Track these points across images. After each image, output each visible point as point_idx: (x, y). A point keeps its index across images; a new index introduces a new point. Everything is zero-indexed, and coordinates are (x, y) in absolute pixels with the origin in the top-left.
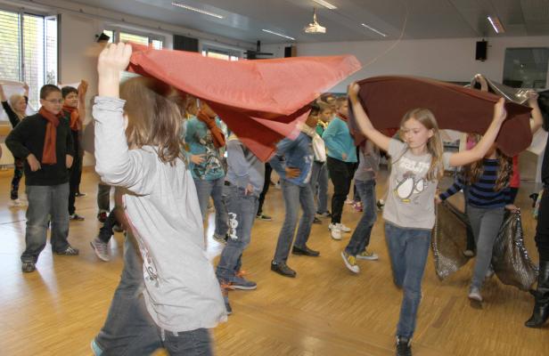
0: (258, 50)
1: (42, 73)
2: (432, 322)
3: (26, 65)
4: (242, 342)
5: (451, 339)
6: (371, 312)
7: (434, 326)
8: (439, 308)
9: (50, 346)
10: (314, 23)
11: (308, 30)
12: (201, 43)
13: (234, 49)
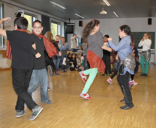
0: (69, 22)
10: (103, 11)
11: (101, 13)
12: (51, 19)
13: (59, 21)
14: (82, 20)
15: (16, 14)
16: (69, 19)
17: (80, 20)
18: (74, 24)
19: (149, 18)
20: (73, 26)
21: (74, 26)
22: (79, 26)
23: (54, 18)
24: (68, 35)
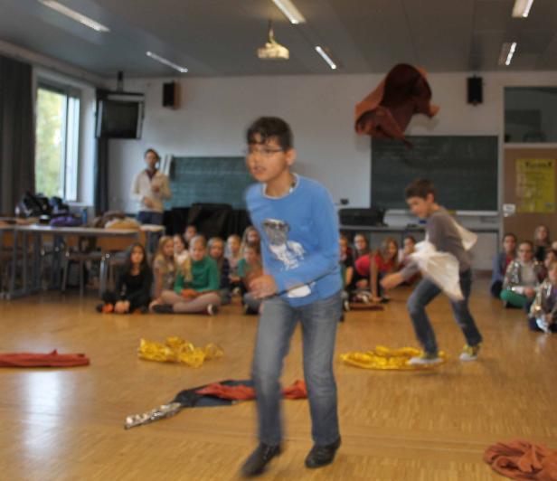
0: (120, 87)
10: (270, 42)
11: (262, 54)
13: (74, 84)
14: (176, 80)
16: (120, 76)
17: (168, 80)
18: (140, 94)
19: (471, 74)
20: (135, 105)
21: (140, 106)
22: (165, 105)
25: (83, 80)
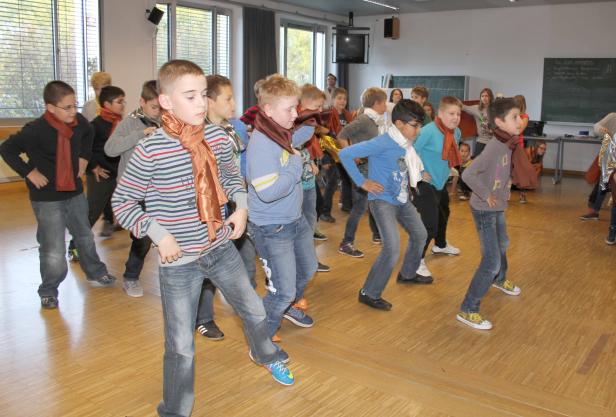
0: (351, 24)
1: (82, 60)
2: (576, 367)
3: (62, 50)
4: (332, 393)
5: (602, 389)
6: (498, 354)
7: (579, 371)
8: (586, 350)
9: (92, 398)
12: (278, 17)
13: (320, 23)
14: (396, 16)
15: (148, 11)
16: (351, 15)
17: (389, 17)
18: (368, 29)
20: (362, 37)
21: (366, 37)
22: (386, 36)
23: (297, 14)
24: (352, 67)
25: (325, 20)
